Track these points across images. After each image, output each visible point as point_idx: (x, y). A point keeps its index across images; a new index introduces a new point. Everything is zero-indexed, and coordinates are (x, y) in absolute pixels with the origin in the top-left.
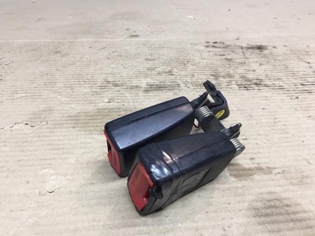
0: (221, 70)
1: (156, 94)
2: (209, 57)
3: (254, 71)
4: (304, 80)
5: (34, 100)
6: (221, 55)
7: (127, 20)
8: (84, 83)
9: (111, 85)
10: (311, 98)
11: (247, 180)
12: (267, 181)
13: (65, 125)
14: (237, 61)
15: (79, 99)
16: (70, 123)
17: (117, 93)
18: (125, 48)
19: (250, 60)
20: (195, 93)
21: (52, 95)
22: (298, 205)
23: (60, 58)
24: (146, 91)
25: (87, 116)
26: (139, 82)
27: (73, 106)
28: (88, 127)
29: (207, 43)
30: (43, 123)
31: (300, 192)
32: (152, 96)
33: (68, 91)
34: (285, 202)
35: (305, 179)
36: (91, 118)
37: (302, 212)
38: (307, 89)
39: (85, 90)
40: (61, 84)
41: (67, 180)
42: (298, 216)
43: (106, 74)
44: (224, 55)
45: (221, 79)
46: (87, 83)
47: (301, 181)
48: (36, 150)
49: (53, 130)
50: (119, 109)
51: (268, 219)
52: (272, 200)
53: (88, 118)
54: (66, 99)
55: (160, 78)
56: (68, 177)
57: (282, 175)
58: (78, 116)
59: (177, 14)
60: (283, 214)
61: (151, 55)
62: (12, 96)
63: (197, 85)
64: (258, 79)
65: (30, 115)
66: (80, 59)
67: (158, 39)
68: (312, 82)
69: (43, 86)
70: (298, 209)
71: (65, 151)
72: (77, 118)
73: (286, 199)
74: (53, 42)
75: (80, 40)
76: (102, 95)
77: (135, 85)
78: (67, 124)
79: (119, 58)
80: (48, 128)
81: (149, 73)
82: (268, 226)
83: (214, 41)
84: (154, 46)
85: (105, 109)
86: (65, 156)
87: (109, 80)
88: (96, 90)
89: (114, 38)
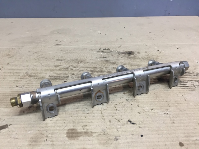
0: (98, 67)
2: (96, 59)
6: (104, 58)
7: (60, 34)
8: (13, 74)
9: (28, 76)
12: (86, 141)
14: (112, 61)
15: (5, 85)
17: (29, 81)
18: (50, 53)
19: (119, 61)
23: (8, 59)
25: (4, 96)
26: (45, 74)
29: (100, 49)
33: (2, 79)
35: (109, 141)
39: (10, 79)
43: (28, 69)
44: (106, 57)
45: (95, 73)
46: (14, 75)
47: (106, 142)
55: (59, 72)
57: (97, 137)
59: (91, 30)
61: (62, 57)
63: (78, 77)
66: (19, 60)
67: (71, 47)
74: (10, 48)
75: (26, 47)
76: (19, 83)
77: (42, 76)
79: (42, 59)
83: (104, 48)
84: (67, 51)
85: (16, 91)
87: (28, 73)
88: (18, 79)
89: (46, 46)
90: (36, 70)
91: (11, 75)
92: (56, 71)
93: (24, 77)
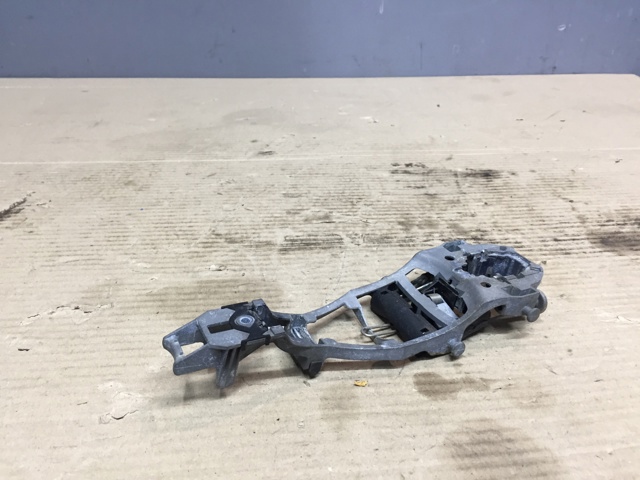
0: (416, 213)
1: (301, 256)
2: (397, 191)
3: (473, 216)
4: (561, 232)
5: (90, 267)
6: (419, 188)
7: (254, 123)
8: (176, 237)
9: (223, 240)
10: (568, 263)
11: (445, 399)
12: (479, 401)
13: (142, 310)
14: (446, 197)
15: (167, 265)
16: (151, 306)
17: (233, 253)
18: (250, 175)
19: (467, 197)
20: (368, 254)
21: (120, 259)
22: (528, 439)
23: (134, 193)
24: (284, 250)
25: (180, 294)
26: (271, 235)
27: (156, 277)
28: (182, 312)
29: (395, 165)
30: (105, 306)
31: (533, 420)
32: (294, 259)
33: (148, 250)
34: (506, 435)
35: (543, 399)
36: (187, 297)
37: (532, 451)
38: (562, 247)
39: (176, 250)
40: (136, 239)
41: (146, 398)
42: (525, 457)
43: (214, 222)
44: (423, 187)
45: (415, 229)
46: (181, 237)
47: (536, 401)
48: (94, 352)
49: (123, 318)
50: (236, 281)
51: (477, 461)
52: (485, 432)
53: (182, 297)
54: (145, 265)
55: (309, 228)
56: (147, 395)
57: (506, 392)
58: (165, 295)
59: (344, 113)
60: (501, 453)
61: (294, 187)
62: (50, 260)
63: (372, 241)
64: (479, 230)
65: (83, 292)
66: (170, 196)
67: (307, 158)
68: (573, 235)
69: (105, 243)
70: (527, 445)
71: (142, 352)
72: (163, 297)
73: (507, 429)
74: (122, 164)
75: (170, 161)
76: (206, 259)
77: (264, 240)
78: (146, 307)
79: (238, 192)
80: (113, 315)
81: (290, 219)
82: (474, 472)
83: (408, 163)
84: (300, 172)
85: (212, 282)
86: (142, 360)
87: (219, 232)
88: (197, 249)
89: (230, 158)
90: (236, 223)
91: (170, 237)
92: (297, 226)
93: (212, 243)
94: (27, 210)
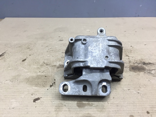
90: (49, 60)
91: (34, 63)
92: (62, 61)
93: (43, 65)
94: (5, 55)
